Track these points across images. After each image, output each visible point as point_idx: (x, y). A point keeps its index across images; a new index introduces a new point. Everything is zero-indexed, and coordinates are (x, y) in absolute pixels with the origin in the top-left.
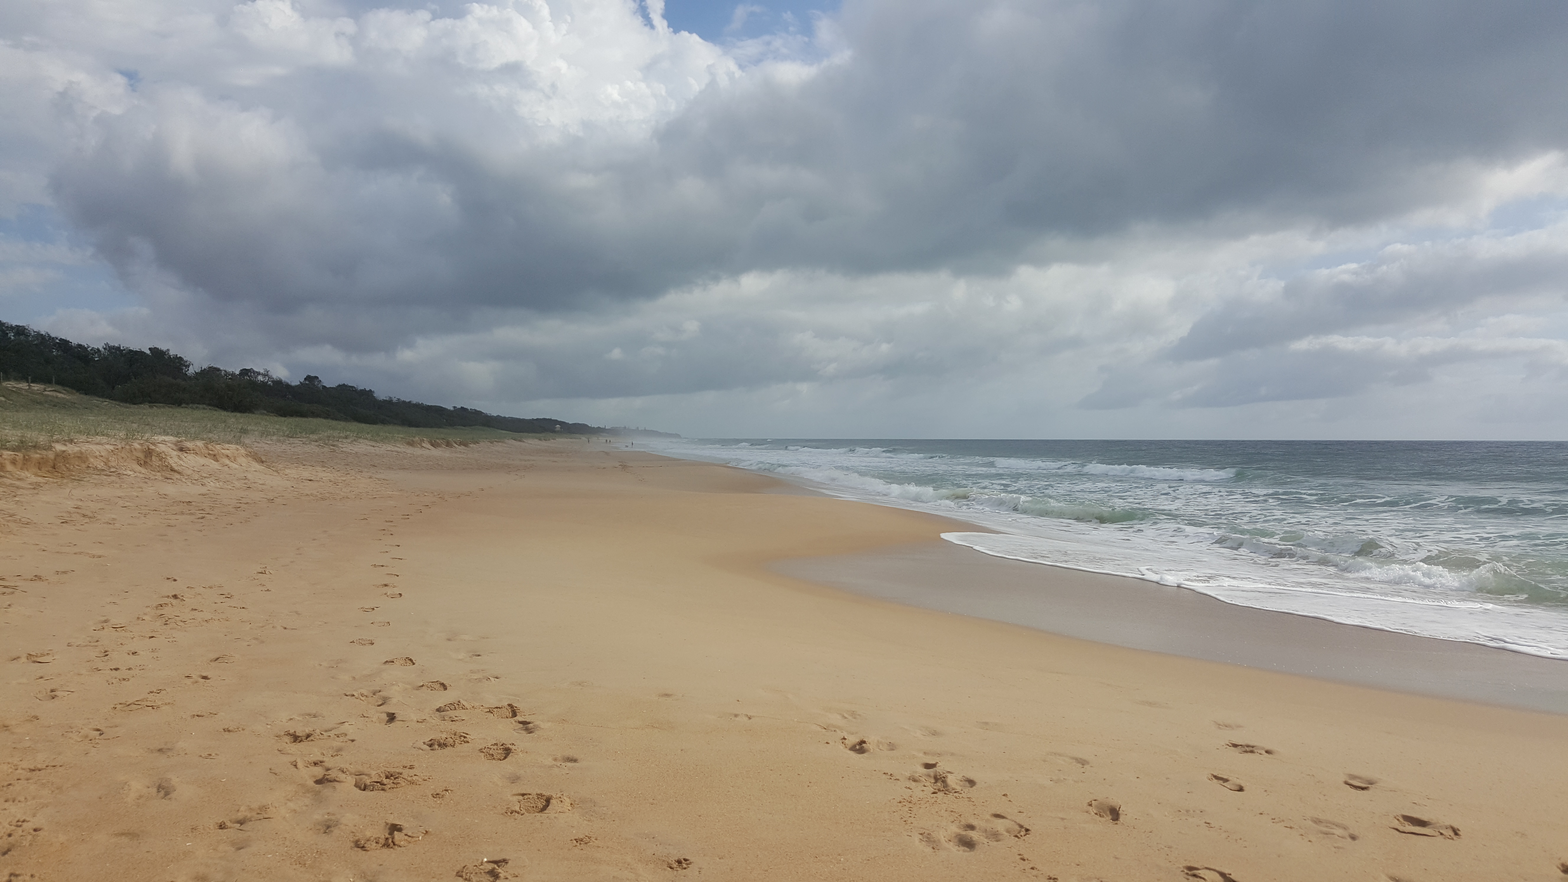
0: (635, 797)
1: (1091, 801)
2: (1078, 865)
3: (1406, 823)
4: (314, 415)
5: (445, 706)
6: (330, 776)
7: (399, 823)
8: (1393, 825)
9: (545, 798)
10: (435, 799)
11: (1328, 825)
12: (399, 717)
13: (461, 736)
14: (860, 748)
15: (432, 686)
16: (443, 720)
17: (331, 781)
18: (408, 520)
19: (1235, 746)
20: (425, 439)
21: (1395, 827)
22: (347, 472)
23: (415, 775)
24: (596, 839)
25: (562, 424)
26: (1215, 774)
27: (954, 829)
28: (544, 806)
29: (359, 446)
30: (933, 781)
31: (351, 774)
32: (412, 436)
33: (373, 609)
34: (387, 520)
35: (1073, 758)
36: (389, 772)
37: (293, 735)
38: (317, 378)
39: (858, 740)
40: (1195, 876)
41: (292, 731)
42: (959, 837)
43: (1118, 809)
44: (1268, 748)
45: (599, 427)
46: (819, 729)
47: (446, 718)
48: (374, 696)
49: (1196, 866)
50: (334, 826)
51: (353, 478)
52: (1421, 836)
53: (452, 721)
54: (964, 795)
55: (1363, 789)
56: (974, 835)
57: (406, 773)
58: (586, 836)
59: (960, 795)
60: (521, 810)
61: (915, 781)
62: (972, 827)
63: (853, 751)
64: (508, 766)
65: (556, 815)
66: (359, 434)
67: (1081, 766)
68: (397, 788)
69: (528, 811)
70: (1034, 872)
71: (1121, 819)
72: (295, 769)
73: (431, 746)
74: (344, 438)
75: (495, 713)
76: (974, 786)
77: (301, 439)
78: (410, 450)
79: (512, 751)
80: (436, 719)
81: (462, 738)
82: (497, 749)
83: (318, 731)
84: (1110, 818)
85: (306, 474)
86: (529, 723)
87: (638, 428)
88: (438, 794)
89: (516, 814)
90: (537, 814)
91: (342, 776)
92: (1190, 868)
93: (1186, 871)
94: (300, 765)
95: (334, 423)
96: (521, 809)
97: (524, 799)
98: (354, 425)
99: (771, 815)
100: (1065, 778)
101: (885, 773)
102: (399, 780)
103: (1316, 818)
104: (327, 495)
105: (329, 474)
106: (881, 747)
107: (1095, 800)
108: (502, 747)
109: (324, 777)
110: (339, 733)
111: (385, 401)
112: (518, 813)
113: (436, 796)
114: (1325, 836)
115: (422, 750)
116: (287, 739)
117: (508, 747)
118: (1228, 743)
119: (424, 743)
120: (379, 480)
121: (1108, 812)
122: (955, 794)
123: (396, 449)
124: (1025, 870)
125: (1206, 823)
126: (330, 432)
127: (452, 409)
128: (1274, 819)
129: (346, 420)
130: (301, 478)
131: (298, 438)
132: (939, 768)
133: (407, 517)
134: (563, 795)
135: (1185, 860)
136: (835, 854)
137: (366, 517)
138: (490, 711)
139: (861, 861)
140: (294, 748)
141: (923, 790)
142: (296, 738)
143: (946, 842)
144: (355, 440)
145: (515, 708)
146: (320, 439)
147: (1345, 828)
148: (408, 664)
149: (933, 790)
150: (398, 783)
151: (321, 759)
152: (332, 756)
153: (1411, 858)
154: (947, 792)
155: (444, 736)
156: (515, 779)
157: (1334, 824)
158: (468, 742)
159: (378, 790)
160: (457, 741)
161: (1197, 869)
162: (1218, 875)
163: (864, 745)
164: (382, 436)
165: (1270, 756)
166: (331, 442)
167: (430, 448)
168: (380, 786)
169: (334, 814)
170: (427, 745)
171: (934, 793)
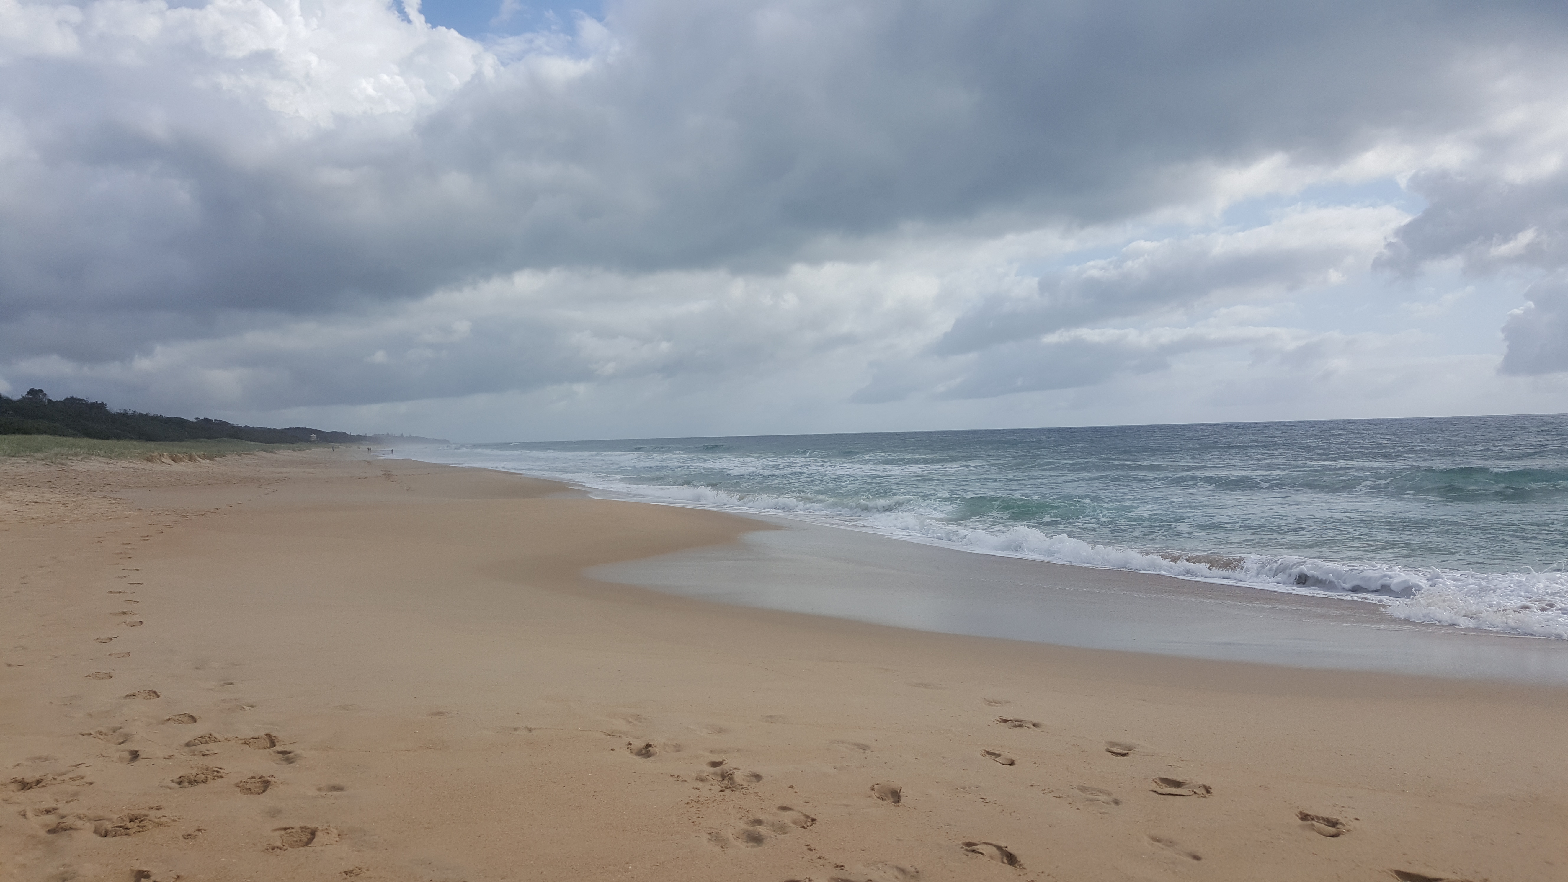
0: (409, 823)
1: (873, 786)
2: (863, 850)
3: (1163, 785)
4: (40, 432)
5: (195, 739)
6: (64, 824)
7: (146, 869)
8: (1151, 788)
9: (309, 831)
10: (187, 841)
11: (1094, 792)
12: (143, 755)
13: (214, 771)
14: (646, 751)
15: (180, 719)
16: (194, 755)
17: (66, 830)
18: (148, 542)
19: (1005, 721)
20: (165, 454)
21: (1154, 790)
22: (78, 492)
23: (163, 816)
24: (368, 870)
25: (318, 432)
26: (987, 750)
27: (742, 825)
28: (309, 839)
29: (91, 464)
30: (720, 779)
31: (90, 820)
32: (151, 451)
33: (111, 639)
34: (125, 542)
35: (855, 744)
36: (133, 815)
37: (21, 782)
38: (41, 391)
39: (644, 744)
40: (973, 851)
41: (19, 778)
42: (747, 833)
43: (899, 792)
44: (1035, 721)
45: (359, 435)
46: (604, 736)
47: (196, 753)
48: (114, 734)
49: (974, 841)
50: (71, 879)
51: (84, 498)
52: (1177, 797)
53: (204, 755)
54: (751, 791)
55: (1123, 755)
56: (761, 830)
57: (153, 814)
58: (356, 868)
59: (746, 791)
60: (284, 846)
61: (702, 780)
62: (759, 822)
63: (639, 755)
64: (266, 800)
65: (323, 848)
66: (91, 451)
67: (863, 751)
68: (143, 831)
69: (292, 846)
70: (822, 861)
71: (902, 801)
72: (24, 820)
73: (180, 783)
74: (73, 455)
75: (251, 744)
76: (760, 780)
77: (25, 458)
78: (148, 466)
79: (272, 784)
80: (184, 754)
81: (215, 773)
82: (255, 783)
83: (50, 777)
84: (892, 801)
85: (31, 497)
86: (290, 753)
87: (402, 435)
88: (189, 835)
89: (279, 850)
90: (301, 848)
91: (79, 823)
92: (969, 844)
93: (965, 847)
94: (30, 814)
95: (62, 439)
96: (284, 844)
97: (286, 834)
98: (85, 442)
99: (555, 829)
100: (848, 764)
101: (672, 776)
102: (145, 823)
103: (1082, 786)
104: (56, 518)
105: (57, 495)
106: (667, 749)
107: (877, 784)
108: (260, 780)
109: (58, 826)
110: (75, 776)
111: (119, 414)
112: (281, 849)
113: (187, 837)
114: (1092, 803)
115: (170, 789)
116: (13, 787)
117: (267, 780)
118: (998, 719)
119: (172, 781)
120: (114, 499)
121: (890, 795)
122: (743, 790)
123: (132, 465)
124: (812, 860)
125: (981, 798)
126: (56, 450)
127: (194, 420)
128: (1044, 790)
129: (74, 436)
130: (25, 500)
131: (21, 457)
132: (726, 765)
133: (147, 538)
134: (329, 826)
135: (964, 837)
136: (622, 863)
137: (100, 539)
138: (245, 743)
139: (649, 867)
140: (22, 796)
141: (710, 790)
142: (24, 786)
143: (734, 839)
144: (86, 457)
145: (274, 738)
146: (46, 458)
147: (1109, 794)
148: (152, 697)
149: (720, 788)
150: (144, 826)
151: (54, 805)
152: (67, 802)
153: (1169, 818)
154: (734, 789)
155: (194, 772)
156: (274, 813)
157: (1098, 791)
158: (222, 777)
159: (121, 835)
160: (209, 776)
161: (975, 844)
162: (994, 849)
163: (650, 749)
164: (116, 452)
165: (1038, 729)
166: (59, 460)
167: (171, 463)
168: (123, 831)
169: (70, 866)
170: (176, 783)
171: (721, 791)
